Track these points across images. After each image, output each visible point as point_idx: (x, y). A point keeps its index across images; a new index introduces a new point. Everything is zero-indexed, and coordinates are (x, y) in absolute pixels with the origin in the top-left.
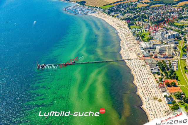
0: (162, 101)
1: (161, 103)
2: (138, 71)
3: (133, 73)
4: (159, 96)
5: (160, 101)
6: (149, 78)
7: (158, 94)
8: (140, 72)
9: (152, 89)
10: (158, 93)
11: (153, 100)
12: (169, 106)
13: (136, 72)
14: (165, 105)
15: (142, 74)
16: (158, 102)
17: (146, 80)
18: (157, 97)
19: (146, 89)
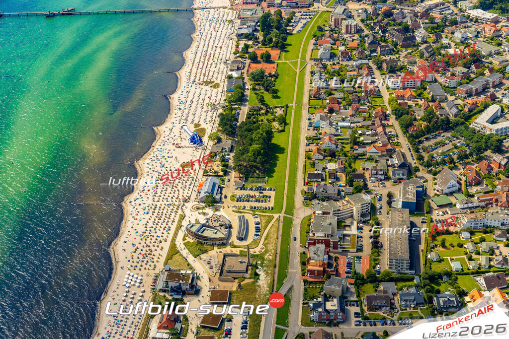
0: (218, 87)
1: (215, 90)
2: (210, 32)
3: (196, 35)
4: (219, 79)
5: (214, 88)
6: (223, 47)
7: (220, 75)
8: (214, 33)
9: (214, 65)
10: (222, 73)
11: (201, 86)
12: (227, 96)
13: (204, 34)
14: (220, 94)
15: (213, 37)
16: (210, 89)
17: (214, 49)
18: (213, 79)
19: (201, 66)
